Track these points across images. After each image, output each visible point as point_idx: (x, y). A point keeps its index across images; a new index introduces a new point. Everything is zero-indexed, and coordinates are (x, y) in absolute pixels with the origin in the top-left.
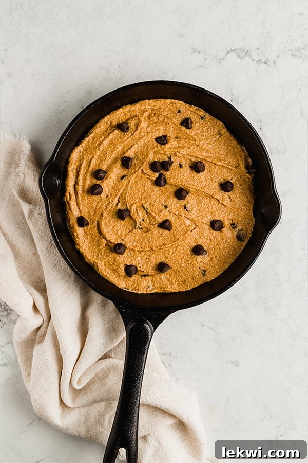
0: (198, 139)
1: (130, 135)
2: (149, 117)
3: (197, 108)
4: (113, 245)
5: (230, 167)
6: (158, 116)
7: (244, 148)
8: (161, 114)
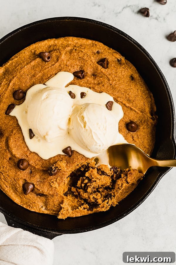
0: (111, 79)
1: (50, 65)
2: (71, 52)
3: (115, 51)
4: (18, 160)
5: (137, 110)
6: (79, 52)
7: (152, 95)
8: (81, 51)
